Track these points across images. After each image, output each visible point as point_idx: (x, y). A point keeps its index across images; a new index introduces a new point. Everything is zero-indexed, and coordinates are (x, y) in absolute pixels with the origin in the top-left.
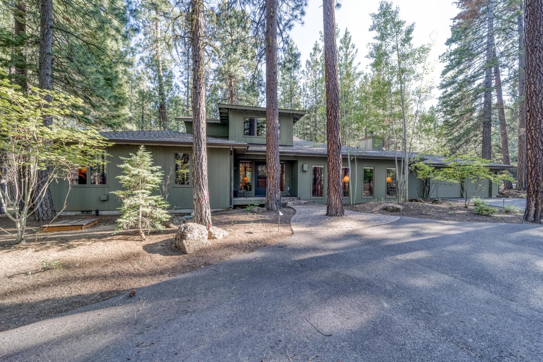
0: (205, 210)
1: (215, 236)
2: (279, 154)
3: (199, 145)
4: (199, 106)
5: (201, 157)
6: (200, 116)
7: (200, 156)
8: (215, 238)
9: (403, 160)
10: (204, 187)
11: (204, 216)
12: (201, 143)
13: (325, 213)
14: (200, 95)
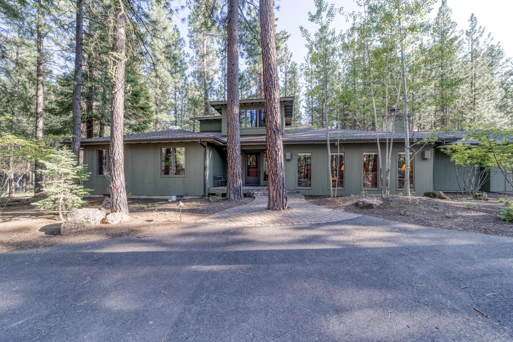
0: (116, 197)
1: (108, 221)
2: (239, 144)
3: (112, 142)
4: (114, 109)
5: (114, 152)
6: (114, 117)
7: (112, 151)
8: (108, 223)
9: (387, 142)
10: (115, 178)
11: (115, 203)
12: (114, 140)
13: (266, 206)
14: (114, 99)
